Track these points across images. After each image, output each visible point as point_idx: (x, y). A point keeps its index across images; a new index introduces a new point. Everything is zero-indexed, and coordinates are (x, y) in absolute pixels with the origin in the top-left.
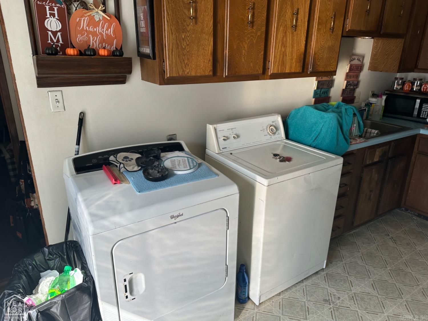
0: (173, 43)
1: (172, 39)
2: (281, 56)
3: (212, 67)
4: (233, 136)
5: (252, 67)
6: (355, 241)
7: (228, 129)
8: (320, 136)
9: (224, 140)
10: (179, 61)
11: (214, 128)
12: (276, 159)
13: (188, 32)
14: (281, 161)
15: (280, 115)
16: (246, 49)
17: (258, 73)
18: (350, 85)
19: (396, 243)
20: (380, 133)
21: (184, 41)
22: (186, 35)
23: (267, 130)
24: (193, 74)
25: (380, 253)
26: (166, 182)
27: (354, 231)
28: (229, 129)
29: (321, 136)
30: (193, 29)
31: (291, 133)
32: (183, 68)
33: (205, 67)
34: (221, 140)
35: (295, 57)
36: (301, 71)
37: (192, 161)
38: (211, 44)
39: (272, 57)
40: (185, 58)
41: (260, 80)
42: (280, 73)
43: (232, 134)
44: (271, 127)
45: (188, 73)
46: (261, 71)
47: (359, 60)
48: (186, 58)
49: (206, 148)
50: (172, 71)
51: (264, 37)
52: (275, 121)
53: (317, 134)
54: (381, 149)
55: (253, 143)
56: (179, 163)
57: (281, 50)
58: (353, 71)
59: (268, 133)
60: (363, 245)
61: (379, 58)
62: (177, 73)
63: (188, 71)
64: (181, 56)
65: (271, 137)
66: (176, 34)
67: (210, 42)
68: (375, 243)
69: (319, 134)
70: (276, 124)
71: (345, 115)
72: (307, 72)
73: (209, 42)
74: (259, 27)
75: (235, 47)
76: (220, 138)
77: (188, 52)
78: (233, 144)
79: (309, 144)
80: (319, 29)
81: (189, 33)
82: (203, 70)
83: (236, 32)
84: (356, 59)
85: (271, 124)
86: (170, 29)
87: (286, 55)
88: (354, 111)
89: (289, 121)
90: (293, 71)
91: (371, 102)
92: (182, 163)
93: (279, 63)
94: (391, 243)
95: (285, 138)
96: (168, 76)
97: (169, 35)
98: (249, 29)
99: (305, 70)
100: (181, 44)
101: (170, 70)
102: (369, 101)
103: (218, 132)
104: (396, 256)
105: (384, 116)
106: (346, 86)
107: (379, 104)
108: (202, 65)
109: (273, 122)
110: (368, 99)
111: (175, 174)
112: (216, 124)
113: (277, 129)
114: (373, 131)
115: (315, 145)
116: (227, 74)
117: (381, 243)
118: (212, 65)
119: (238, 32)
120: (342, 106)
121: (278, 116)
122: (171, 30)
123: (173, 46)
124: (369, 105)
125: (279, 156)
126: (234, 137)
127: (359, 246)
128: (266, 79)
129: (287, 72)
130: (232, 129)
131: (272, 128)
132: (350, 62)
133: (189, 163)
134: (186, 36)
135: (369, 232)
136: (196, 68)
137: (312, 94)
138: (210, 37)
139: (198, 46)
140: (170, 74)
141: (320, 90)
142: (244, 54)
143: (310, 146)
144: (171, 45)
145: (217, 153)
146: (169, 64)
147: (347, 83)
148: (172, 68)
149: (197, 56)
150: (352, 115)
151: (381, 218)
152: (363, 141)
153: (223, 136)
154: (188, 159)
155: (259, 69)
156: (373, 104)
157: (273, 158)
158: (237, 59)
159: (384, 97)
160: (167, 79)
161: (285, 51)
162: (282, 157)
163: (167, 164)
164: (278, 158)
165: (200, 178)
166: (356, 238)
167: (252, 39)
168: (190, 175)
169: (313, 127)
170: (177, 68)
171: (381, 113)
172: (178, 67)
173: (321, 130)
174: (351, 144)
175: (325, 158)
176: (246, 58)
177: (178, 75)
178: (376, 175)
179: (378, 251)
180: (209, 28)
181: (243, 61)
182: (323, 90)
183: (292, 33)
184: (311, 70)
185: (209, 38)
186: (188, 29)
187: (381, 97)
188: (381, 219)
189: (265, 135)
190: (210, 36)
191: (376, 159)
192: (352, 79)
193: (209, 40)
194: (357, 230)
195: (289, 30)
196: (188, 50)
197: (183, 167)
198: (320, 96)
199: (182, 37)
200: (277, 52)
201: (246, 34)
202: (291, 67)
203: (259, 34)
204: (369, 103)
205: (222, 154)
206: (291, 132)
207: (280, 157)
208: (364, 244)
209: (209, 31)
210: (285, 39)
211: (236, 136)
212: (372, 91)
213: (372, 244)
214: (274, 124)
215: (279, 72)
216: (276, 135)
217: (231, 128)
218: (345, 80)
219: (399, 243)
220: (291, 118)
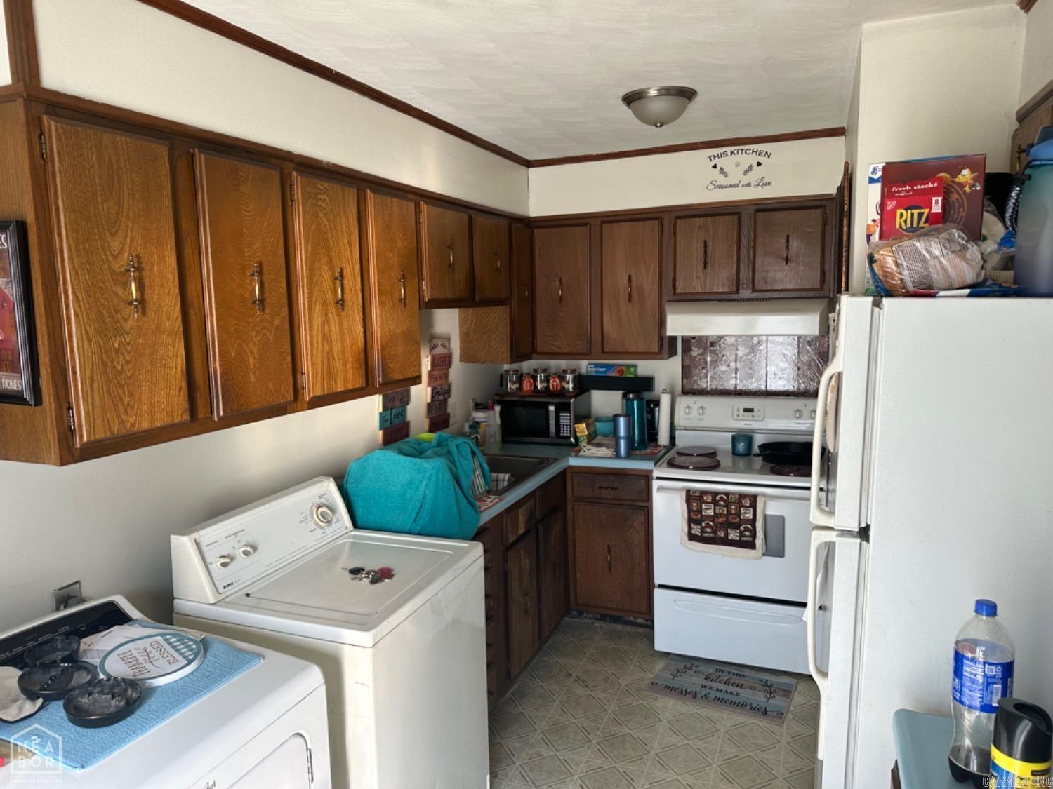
0: (93, 362)
1: (90, 354)
2: (326, 362)
3: (187, 403)
4: (241, 550)
5: (272, 390)
6: (519, 711)
7: (226, 537)
8: (425, 508)
9: (224, 565)
10: (111, 403)
11: (193, 541)
12: (361, 579)
13: (128, 334)
14: (373, 582)
15: (332, 479)
16: (256, 354)
17: (285, 401)
18: (438, 393)
19: (587, 686)
20: (513, 479)
21: (119, 354)
22: (123, 340)
23: (313, 517)
24: (146, 425)
25: (570, 716)
26: (141, 715)
27: (511, 690)
28: (230, 536)
29: (427, 507)
30: (138, 326)
31: (361, 514)
32: (120, 417)
33: (170, 407)
34: (216, 566)
35: (350, 360)
36: (364, 385)
37: (179, 640)
38: (181, 354)
39: (306, 365)
40: (124, 392)
41: (290, 413)
42: (328, 395)
43: (237, 546)
44: (320, 510)
45: (133, 425)
46: (290, 396)
47: (443, 346)
48: (127, 392)
49: (174, 598)
50: (94, 427)
51: (287, 326)
52: (325, 494)
53: (418, 505)
54: (524, 508)
55: (289, 555)
56: (148, 654)
57: (323, 350)
58: (438, 368)
59: (316, 524)
60: (538, 714)
61: (474, 339)
62: (107, 429)
63: (132, 420)
64: (115, 389)
65: (323, 533)
66: (98, 341)
67: (178, 349)
68: (554, 701)
69: (422, 505)
70: (327, 501)
71: (458, 457)
72: (374, 385)
73: (176, 350)
74: (276, 309)
75: (233, 354)
76: (211, 563)
77: (129, 378)
78: (247, 571)
79: (407, 529)
80: (382, 303)
81: (130, 336)
82: (167, 413)
83: (232, 323)
84: (439, 344)
85: (319, 501)
86: (83, 331)
87: (333, 358)
88: (471, 448)
89: (350, 487)
90: (350, 387)
91: (477, 420)
92: (154, 653)
93: (323, 375)
94: (580, 690)
95: (352, 528)
96: (85, 440)
97: (83, 347)
98: (256, 315)
99: (370, 382)
100: (112, 362)
101: (90, 427)
102: (474, 418)
103: (205, 549)
104: (597, 712)
105: (505, 440)
106: (433, 397)
107: (491, 422)
108: (165, 401)
109: (320, 497)
110: (470, 415)
111: (153, 690)
112: (198, 530)
113: (333, 510)
114: (501, 476)
115: (419, 528)
116: (221, 414)
117: (565, 696)
118: (187, 398)
119: (235, 322)
120: (447, 440)
121: (329, 482)
122: (87, 333)
123: (92, 369)
124: (476, 425)
125: (364, 572)
126: (246, 553)
127: (531, 718)
128: (302, 410)
129: (339, 390)
130: (235, 534)
131: (323, 511)
132: (431, 351)
133: (174, 647)
134: (123, 344)
135: (538, 682)
136: (151, 411)
137: (375, 421)
138: (177, 340)
139: (152, 361)
140: (89, 435)
141: (389, 412)
142: (254, 366)
143: (409, 533)
144: (88, 366)
145: (212, 601)
146: (87, 413)
147: (432, 390)
148: (94, 419)
149: (152, 383)
150: (470, 456)
151: (547, 645)
152: (497, 500)
153: (219, 555)
154: (166, 640)
155: (287, 391)
156: (481, 424)
157: (353, 579)
158: (240, 378)
159: (498, 408)
160: (81, 449)
161: (331, 349)
162: (372, 571)
163: (116, 667)
164: (363, 576)
165: (224, 675)
166: (520, 705)
167: (265, 334)
168: (195, 678)
169: (405, 492)
170: (105, 417)
171: (498, 437)
172: (109, 415)
173: (425, 495)
174: (482, 512)
175: (452, 553)
176: (257, 374)
177: (108, 435)
178: (527, 560)
179: (565, 715)
180: (174, 321)
181: (253, 379)
182: (394, 411)
183: (339, 315)
184: (380, 380)
185: (175, 341)
186: (127, 328)
187: (493, 409)
188: (547, 647)
189: (310, 532)
190: (178, 336)
191: (521, 531)
192: (439, 382)
193: (174, 346)
194: (516, 686)
195: (332, 309)
196: (129, 374)
197: (167, 663)
198: (391, 423)
199: (114, 346)
200: (317, 354)
201: (252, 325)
202: (346, 381)
203: (277, 322)
204: (475, 422)
205: (225, 602)
206: (360, 512)
207: (368, 573)
208: (537, 711)
209: (174, 327)
210: (326, 327)
211: (249, 549)
212: (473, 399)
213: (550, 704)
214: (323, 500)
215: (326, 393)
216: (333, 524)
217: (234, 532)
218: (429, 386)
219: (593, 684)
220: (352, 481)
